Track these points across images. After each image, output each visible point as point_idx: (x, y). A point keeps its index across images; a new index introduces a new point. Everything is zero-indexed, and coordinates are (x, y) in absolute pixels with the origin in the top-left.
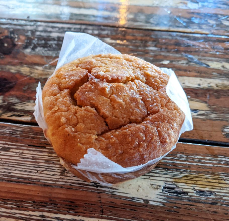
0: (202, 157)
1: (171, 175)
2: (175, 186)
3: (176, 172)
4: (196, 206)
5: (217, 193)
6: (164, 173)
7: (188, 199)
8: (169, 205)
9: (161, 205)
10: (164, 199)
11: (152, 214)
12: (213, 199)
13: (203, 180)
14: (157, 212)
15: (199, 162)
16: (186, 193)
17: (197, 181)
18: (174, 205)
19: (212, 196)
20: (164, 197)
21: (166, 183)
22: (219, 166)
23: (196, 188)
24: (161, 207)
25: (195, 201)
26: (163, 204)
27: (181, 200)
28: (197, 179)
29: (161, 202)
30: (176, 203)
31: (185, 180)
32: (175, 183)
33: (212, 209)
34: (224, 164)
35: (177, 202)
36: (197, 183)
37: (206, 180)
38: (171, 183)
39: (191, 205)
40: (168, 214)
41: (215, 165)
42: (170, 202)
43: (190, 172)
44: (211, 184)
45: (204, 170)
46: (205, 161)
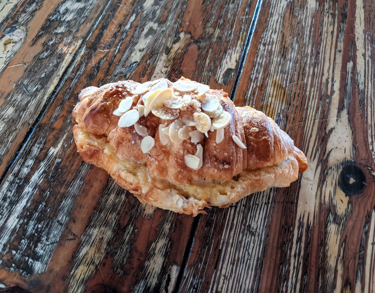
5: (279, 112)
12: (283, 116)
22: (255, 101)
33: (292, 120)
34: (254, 97)
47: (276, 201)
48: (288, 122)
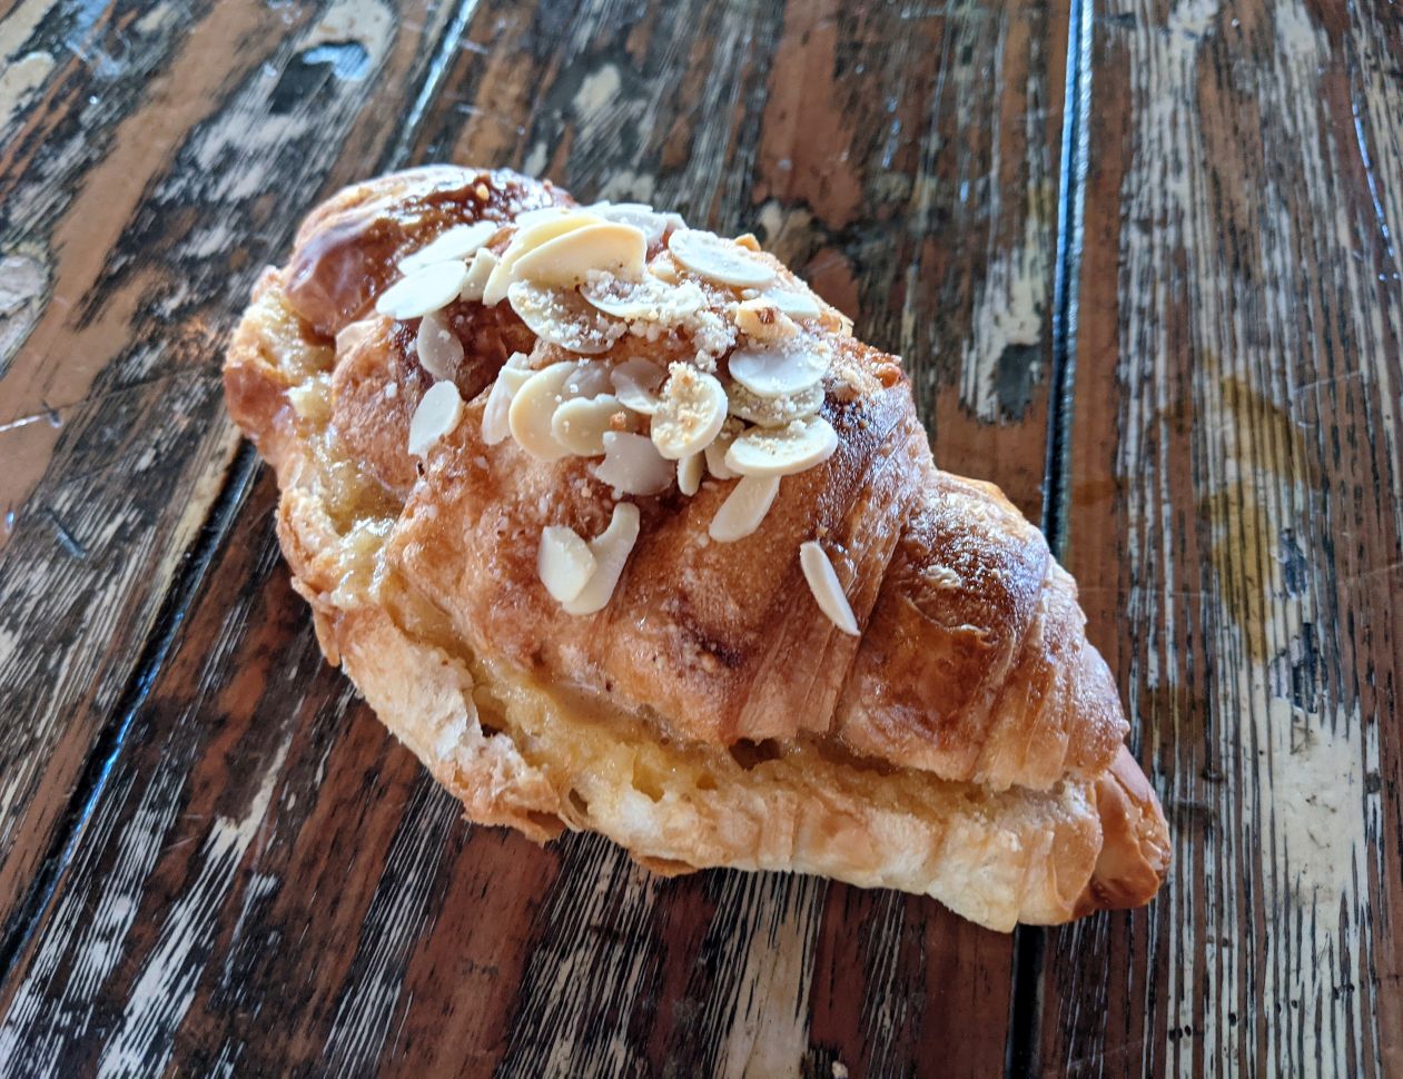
0: (1133, 532)
1: (1236, 665)
2: (1283, 661)
3: (1219, 644)
4: (1350, 607)
5: (1286, 524)
6: (1229, 689)
7: (1330, 627)
8: (1369, 701)
9: (1374, 730)
10: (1349, 714)
12: (1312, 544)
13: (1236, 555)
15: (1158, 544)
16: (1307, 630)
17: (1246, 579)
18: (1362, 680)
19: (1302, 543)
20: (1341, 714)
21: (1274, 691)
22: (1164, 485)
23: (1278, 588)
24: (1384, 731)
25: (1334, 606)
26: (1367, 720)
27: (1337, 652)
28: (1237, 576)
29: (1363, 729)
30: (1355, 673)
31: (1247, 617)
32: (1271, 657)
33: (1352, 556)
34: (1155, 464)
35: (1351, 668)
36: (1256, 580)
37: (1236, 546)
38: (1273, 674)
39: (1352, 624)
41: (1164, 495)
42: (1357, 693)
43: (1209, 590)
44: (1250, 533)
45: (1191, 539)
46: (1149, 524)
47: (1383, 974)
48: (1339, 570)
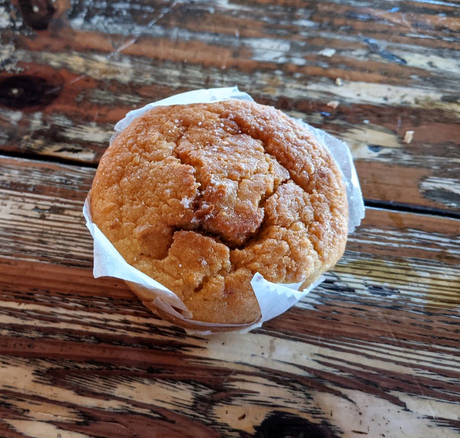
0: (381, 231)
2: (335, 279)
4: (367, 311)
5: (402, 292)
7: (355, 300)
8: (324, 309)
9: (312, 308)
10: (317, 299)
11: (297, 322)
12: (395, 300)
13: (381, 269)
14: (305, 318)
15: (377, 240)
16: (352, 290)
17: (371, 271)
18: (333, 308)
19: (394, 296)
20: (316, 296)
22: (408, 246)
23: (369, 282)
24: (312, 312)
25: (366, 304)
26: (315, 306)
27: (344, 300)
28: (370, 267)
29: (311, 304)
30: (336, 306)
31: (352, 268)
32: (336, 274)
33: (393, 317)
34: (417, 244)
35: (337, 304)
36: (371, 274)
37: (385, 269)
38: (329, 273)
39: (359, 309)
40: (323, 322)
41: (403, 246)
42: (326, 304)
43: (361, 255)
44: (394, 276)
45: (383, 252)
46: (386, 237)
48: (385, 310)
